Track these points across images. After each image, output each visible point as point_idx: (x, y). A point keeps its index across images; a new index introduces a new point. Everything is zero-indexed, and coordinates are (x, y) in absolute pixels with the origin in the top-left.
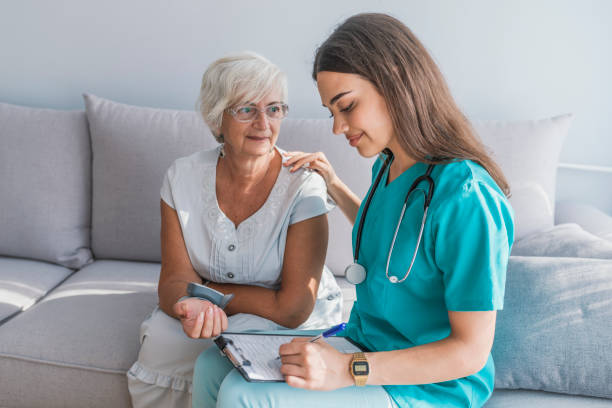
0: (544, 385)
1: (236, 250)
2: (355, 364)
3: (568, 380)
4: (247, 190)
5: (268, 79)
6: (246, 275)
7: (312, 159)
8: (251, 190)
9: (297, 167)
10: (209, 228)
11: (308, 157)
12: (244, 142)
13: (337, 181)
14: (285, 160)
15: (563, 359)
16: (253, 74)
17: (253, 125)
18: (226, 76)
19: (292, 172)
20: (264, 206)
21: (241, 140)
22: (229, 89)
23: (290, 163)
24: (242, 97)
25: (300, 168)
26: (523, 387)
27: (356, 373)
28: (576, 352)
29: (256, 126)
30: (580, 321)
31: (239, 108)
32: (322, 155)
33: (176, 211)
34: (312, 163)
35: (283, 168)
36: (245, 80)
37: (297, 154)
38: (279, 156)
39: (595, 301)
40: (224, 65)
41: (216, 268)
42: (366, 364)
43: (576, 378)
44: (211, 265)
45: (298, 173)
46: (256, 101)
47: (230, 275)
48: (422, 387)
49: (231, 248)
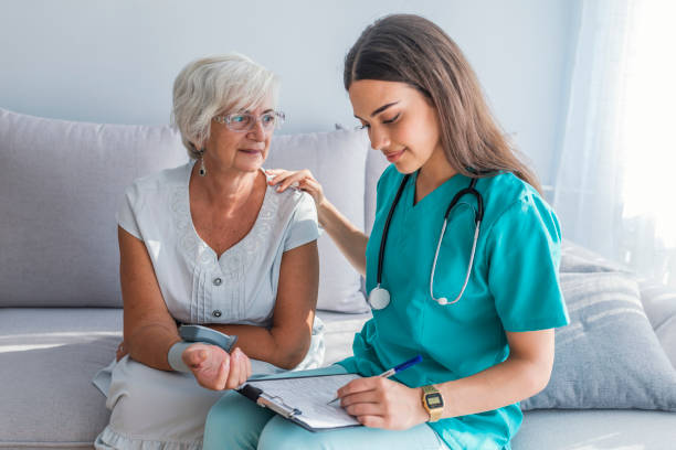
0: (558, 402)
1: (224, 283)
2: (428, 397)
3: (582, 395)
4: (229, 214)
5: (263, 84)
6: (236, 313)
7: (301, 177)
8: (234, 213)
9: (285, 187)
10: (188, 260)
11: (296, 175)
12: (236, 155)
13: (325, 202)
14: (269, 178)
15: (575, 374)
16: (246, 77)
17: (247, 136)
18: (215, 79)
19: (280, 192)
20: (252, 232)
21: (232, 153)
22: (220, 94)
23: (276, 181)
24: (236, 103)
25: (288, 188)
26: (539, 406)
27: (430, 406)
28: (586, 367)
29: (252, 137)
30: (583, 334)
31: (233, 116)
32: (308, 173)
33: (143, 243)
34: (302, 182)
35: (269, 188)
36: (239, 83)
37: (282, 173)
38: (263, 175)
39: (592, 314)
40: (210, 66)
41: (200, 306)
42: (438, 395)
43: (589, 391)
44: (194, 303)
45: (287, 193)
46: (251, 108)
47: (217, 314)
48: (460, 418)
49: (217, 282)
